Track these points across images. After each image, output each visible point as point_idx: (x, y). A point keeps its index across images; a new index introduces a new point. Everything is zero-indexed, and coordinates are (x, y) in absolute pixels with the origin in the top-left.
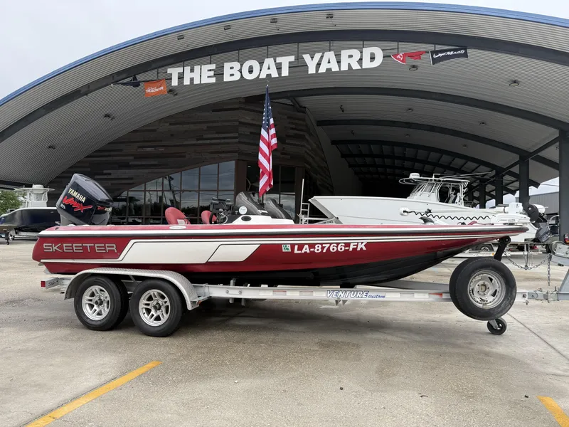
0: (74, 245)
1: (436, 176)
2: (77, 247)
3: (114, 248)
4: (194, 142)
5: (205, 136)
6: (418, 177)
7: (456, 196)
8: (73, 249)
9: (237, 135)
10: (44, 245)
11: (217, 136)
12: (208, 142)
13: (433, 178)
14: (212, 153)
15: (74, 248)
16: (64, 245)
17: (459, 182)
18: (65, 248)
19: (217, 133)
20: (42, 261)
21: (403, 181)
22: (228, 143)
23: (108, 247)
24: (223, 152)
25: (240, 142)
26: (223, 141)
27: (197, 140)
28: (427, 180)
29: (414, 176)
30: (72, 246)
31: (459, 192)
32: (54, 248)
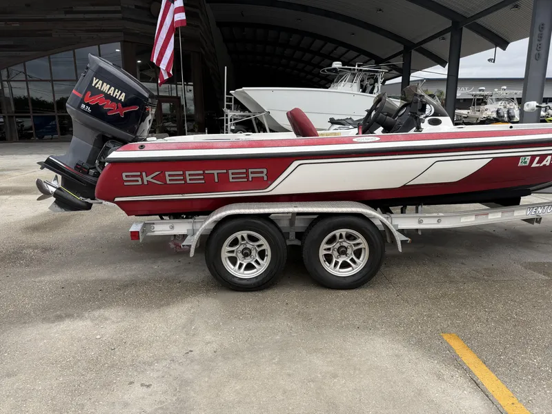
0: (187, 173)
1: (359, 66)
2: (191, 176)
3: (264, 175)
4: (63, 16)
5: (75, 9)
6: (341, 66)
7: (374, 87)
8: (185, 179)
9: (119, 8)
10: (124, 174)
11: (92, 8)
12: (81, 16)
13: (356, 67)
14: (88, 31)
15: (188, 178)
16: (167, 173)
17: (377, 72)
18: (168, 178)
19: (93, 5)
20: (117, 199)
21: (325, 71)
22: (109, 19)
23: (252, 173)
24: (104, 31)
25: (123, 19)
26: (101, 16)
27: (67, 13)
28: (350, 69)
29: (337, 65)
30: (184, 175)
31: (377, 82)
32: (145, 179)
